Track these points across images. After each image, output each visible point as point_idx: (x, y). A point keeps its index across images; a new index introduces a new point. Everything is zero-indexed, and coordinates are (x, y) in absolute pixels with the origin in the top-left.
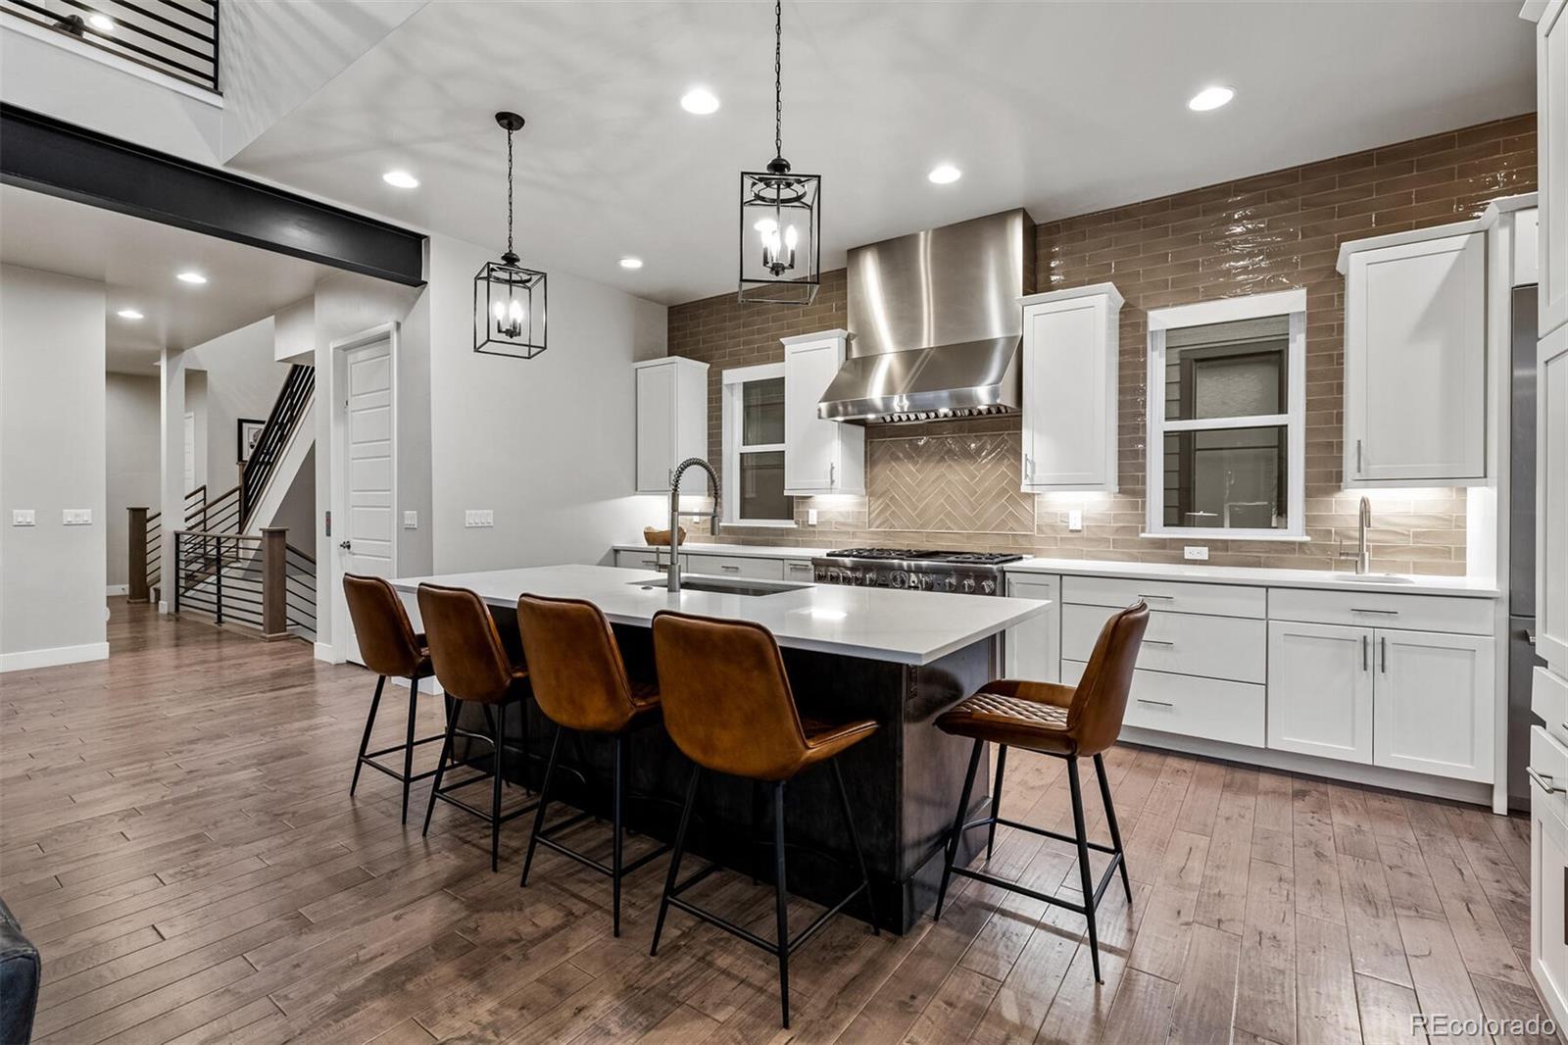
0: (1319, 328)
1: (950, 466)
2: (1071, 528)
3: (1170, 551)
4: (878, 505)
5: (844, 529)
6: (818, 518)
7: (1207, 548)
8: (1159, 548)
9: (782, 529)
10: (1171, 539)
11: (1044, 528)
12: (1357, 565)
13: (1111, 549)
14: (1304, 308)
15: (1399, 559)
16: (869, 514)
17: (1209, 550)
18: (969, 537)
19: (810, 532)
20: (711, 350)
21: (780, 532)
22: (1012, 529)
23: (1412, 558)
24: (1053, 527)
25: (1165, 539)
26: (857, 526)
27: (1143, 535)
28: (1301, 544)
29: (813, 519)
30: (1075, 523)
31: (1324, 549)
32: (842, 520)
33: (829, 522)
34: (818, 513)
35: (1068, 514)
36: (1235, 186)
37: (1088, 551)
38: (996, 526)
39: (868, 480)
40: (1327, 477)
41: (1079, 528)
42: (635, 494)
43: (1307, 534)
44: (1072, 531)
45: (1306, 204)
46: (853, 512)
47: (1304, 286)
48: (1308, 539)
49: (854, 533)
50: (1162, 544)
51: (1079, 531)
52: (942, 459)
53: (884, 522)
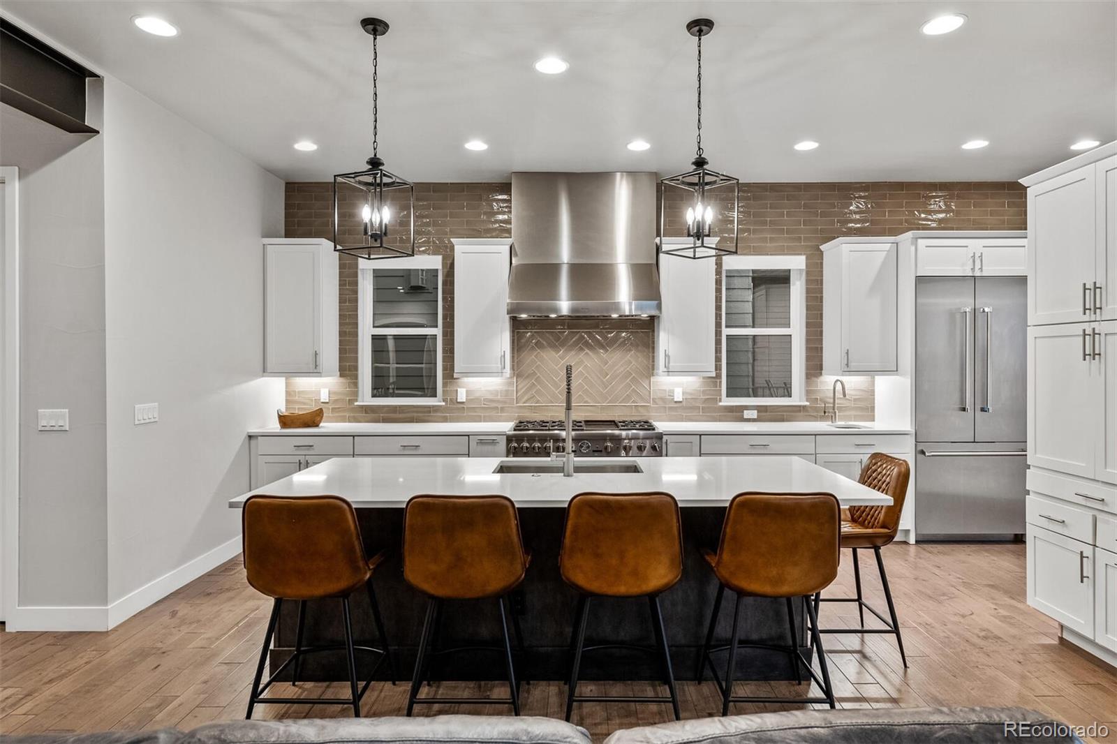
0: (812, 280)
1: (587, 353)
2: (676, 400)
3: (736, 414)
4: (524, 384)
5: (494, 405)
6: (467, 396)
7: (756, 411)
8: (729, 412)
9: (429, 407)
10: (736, 406)
11: (657, 401)
12: (833, 418)
13: (701, 414)
14: (804, 267)
15: (848, 413)
16: (517, 392)
17: (758, 412)
18: (603, 408)
19: (458, 409)
20: (345, 234)
21: (426, 409)
22: (633, 402)
23: (853, 413)
24: (663, 399)
25: (733, 406)
26: (505, 402)
27: (721, 404)
28: (804, 407)
29: (462, 396)
30: (678, 396)
31: (816, 409)
32: (490, 397)
33: (477, 400)
34: (467, 391)
35: (673, 390)
36: (770, 186)
37: (686, 416)
38: (624, 399)
39: (515, 363)
40: (815, 366)
41: (681, 400)
42: (263, 376)
43: (807, 401)
44: (676, 402)
45: (805, 206)
46: (501, 391)
47: (804, 254)
48: (808, 404)
49: (502, 409)
50: (731, 409)
51: (681, 402)
52: (581, 349)
53: (532, 398)
